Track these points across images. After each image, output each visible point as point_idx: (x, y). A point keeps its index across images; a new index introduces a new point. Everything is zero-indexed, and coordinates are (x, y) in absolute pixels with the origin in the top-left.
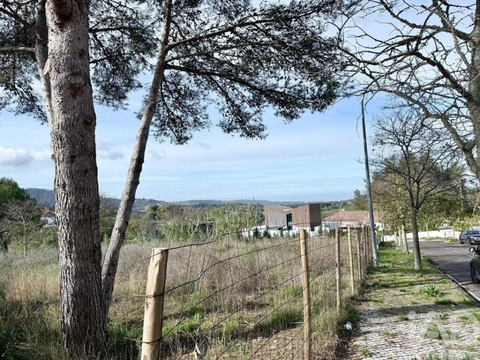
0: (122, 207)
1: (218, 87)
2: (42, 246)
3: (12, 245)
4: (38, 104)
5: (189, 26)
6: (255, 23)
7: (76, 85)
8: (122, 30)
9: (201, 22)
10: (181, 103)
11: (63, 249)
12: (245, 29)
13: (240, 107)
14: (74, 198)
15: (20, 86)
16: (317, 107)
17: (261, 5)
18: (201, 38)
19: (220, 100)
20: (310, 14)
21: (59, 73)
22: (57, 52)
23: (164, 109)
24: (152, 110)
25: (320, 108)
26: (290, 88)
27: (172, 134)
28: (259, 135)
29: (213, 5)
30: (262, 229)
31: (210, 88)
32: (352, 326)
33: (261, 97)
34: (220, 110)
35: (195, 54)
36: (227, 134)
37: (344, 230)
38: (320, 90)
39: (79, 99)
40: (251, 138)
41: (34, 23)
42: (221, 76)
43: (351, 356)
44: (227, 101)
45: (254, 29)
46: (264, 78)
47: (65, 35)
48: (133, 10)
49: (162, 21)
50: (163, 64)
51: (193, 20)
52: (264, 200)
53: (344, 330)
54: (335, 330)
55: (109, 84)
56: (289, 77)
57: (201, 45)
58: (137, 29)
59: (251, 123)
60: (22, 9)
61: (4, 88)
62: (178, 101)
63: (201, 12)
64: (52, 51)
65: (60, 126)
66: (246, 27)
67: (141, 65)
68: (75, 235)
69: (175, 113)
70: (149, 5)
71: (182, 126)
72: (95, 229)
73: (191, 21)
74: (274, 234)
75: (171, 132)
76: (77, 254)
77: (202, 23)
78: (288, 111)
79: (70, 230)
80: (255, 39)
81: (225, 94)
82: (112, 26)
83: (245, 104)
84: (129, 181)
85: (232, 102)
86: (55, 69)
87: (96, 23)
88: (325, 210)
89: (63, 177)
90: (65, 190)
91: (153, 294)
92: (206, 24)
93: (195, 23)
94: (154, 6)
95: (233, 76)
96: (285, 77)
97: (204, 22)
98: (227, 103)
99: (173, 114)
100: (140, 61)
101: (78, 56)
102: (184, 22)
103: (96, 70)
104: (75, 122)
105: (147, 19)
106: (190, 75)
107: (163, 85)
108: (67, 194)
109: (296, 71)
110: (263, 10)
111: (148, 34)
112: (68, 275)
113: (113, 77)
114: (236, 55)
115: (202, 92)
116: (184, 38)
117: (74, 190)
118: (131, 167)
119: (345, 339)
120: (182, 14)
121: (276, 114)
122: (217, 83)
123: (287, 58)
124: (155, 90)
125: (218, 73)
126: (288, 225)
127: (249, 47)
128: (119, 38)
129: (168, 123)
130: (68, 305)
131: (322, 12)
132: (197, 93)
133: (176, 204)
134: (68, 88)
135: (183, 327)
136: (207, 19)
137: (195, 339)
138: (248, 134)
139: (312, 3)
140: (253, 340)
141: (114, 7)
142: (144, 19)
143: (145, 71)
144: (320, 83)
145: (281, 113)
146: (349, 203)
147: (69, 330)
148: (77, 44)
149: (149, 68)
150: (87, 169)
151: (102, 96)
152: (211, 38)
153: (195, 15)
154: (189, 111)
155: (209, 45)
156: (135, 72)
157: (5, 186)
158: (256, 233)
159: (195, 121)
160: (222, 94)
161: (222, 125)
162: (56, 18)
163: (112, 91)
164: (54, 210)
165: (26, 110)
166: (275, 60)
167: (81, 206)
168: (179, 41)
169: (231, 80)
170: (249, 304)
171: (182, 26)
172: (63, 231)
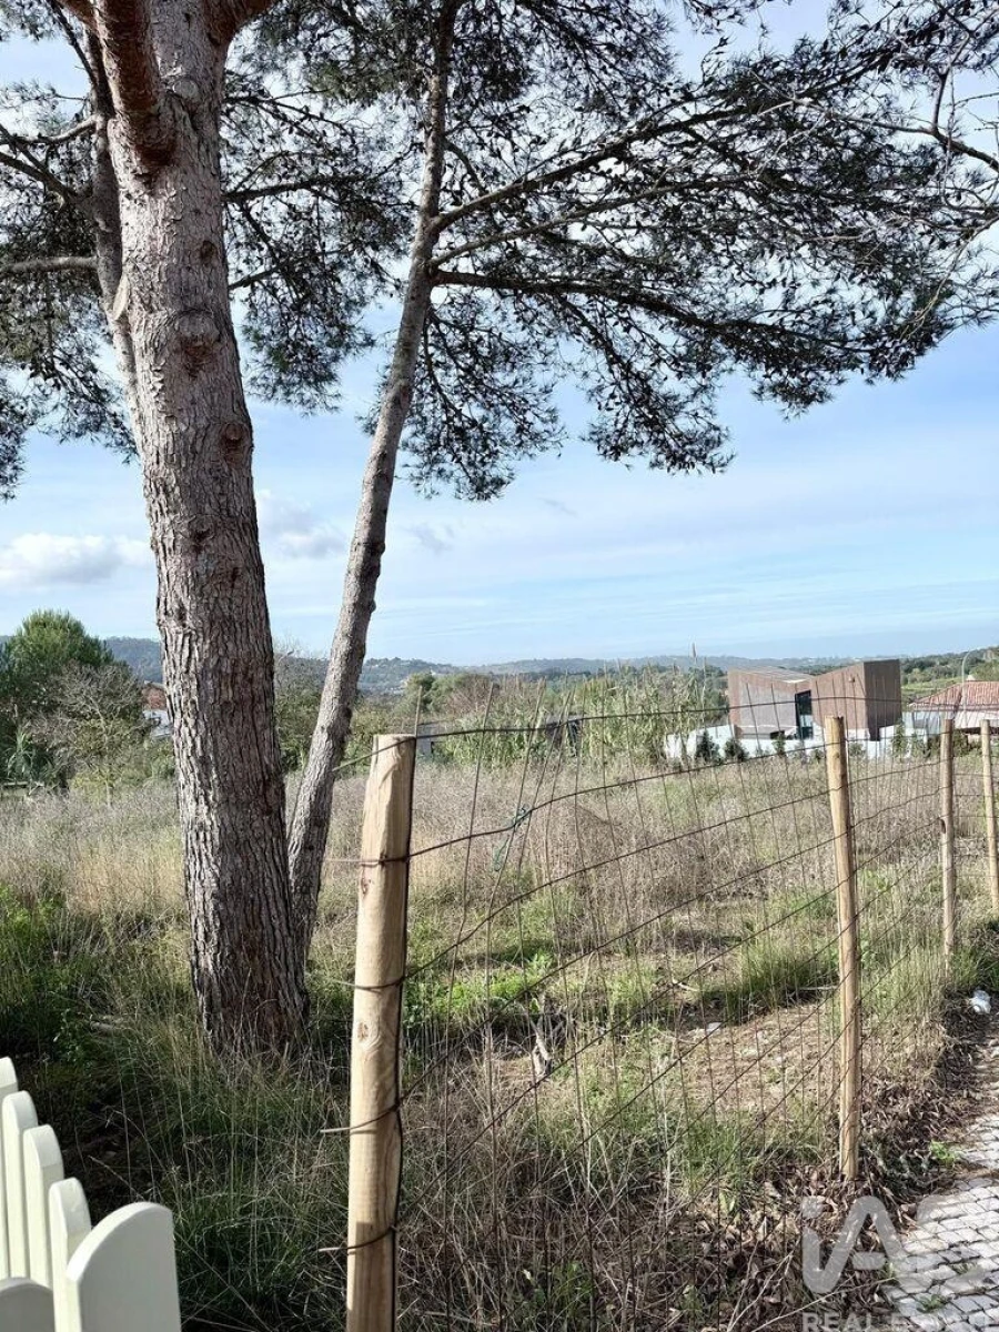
0: (335, 672)
1: (583, 325)
2: (148, 783)
3: (79, 781)
4: (113, 408)
5: (497, 154)
6: (688, 123)
7: (196, 340)
8: (315, 188)
9: (529, 139)
10: (481, 382)
11: (187, 779)
12: (658, 146)
13: (648, 378)
14: (207, 647)
15: (66, 364)
16: (885, 362)
17: (706, 67)
18: (531, 187)
19: (590, 365)
20: (858, 76)
21: (152, 311)
22: (142, 255)
23: (434, 402)
24: (401, 405)
25: (892, 368)
26: (799, 312)
27: (459, 473)
28: (708, 461)
29: (564, 84)
30: (721, 736)
31: (561, 330)
32: (991, 1002)
33: (710, 344)
34: (591, 393)
35: (515, 235)
36: (612, 462)
37: (972, 738)
38: (892, 311)
39: (204, 378)
40: (683, 471)
41: (89, 191)
42: (590, 291)
43: (986, 1086)
44: (610, 363)
45: (687, 143)
46: (717, 287)
47: (161, 205)
48: (341, 127)
49: (422, 150)
50: (426, 270)
51: (509, 137)
52: (729, 654)
53: (966, 1015)
54: (937, 1010)
55: (288, 342)
56: (794, 279)
57: (532, 209)
58: (356, 178)
59: (683, 423)
60: (58, 156)
61: (28, 372)
62: (474, 377)
63: (528, 110)
64: (131, 251)
65: (162, 455)
66: (662, 139)
67: (369, 282)
68: (215, 742)
69: (465, 411)
70: (383, 108)
71: (486, 447)
72: (264, 727)
73: (501, 140)
74: (759, 750)
75: (455, 467)
76: (223, 789)
77: (533, 142)
78: (794, 381)
79: (202, 730)
80: (689, 169)
81: (604, 343)
82: (288, 177)
83: (664, 369)
84: (350, 601)
85: (624, 366)
86: (142, 302)
87: (246, 174)
88: (913, 681)
89: (178, 590)
90: (184, 626)
91: (378, 857)
92: (544, 143)
93: (513, 144)
94: (399, 110)
95: (625, 287)
96: (784, 281)
97: (539, 138)
98: (611, 371)
99: (459, 413)
100: (366, 271)
101: (196, 259)
102: (482, 144)
103: (252, 305)
104: (199, 442)
105: (381, 148)
106: (503, 296)
107: (429, 333)
108: (190, 634)
109: (815, 255)
110: (711, 80)
111: (386, 193)
112: (203, 846)
113: (298, 322)
114: (632, 223)
115: (538, 344)
116: (483, 191)
117: (207, 625)
118: (353, 566)
119: (969, 1038)
120: (475, 121)
121: (759, 394)
122: (579, 314)
123: (788, 220)
124: (406, 348)
125: (582, 283)
126: (798, 723)
127: (673, 200)
128: (309, 212)
129: (448, 440)
130: (207, 923)
131: (896, 66)
132: (525, 349)
133: (480, 672)
134: (176, 351)
135: (503, 989)
136: (547, 128)
137: (536, 1022)
138: (675, 458)
139: (865, 41)
140: (696, 1031)
141: (290, 122)
142: (373, 149)
143: (382, 298)
144: (891, 290)
145: (773, 389)
146: (989, 658)
147: (210, 985)
148: (193, 229)
149: (391, 288)
150: (236, 569)
151: (273, 377)
152: (560, 184)
153: (512, 119)
154: (504, 404)
155: (556, 205)
156: (356, 303)
157: (53, 633)
158: (705, 748)
159: (520, 430)
160: (596, 346)
161: (597, 436)
162: (136, 161)
163: (298, 361)
164: (161, 681)
165: (85, 427)
166: (751, 229)
167: (226, 667)
168: (468, 202)
169: (621, 300)
170: (682, 935)
171: (478, 156)
172: (185, 730)
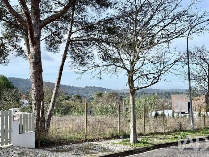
7: (37, 62)
11: (34, 108)
14: (36, 93)
21: (33, 59)
22: (32, 53)
24: (64, 59)
39: (38, 65)
50: (69, 41)
76: (37, 109)
79: (35, 102)
84: (56, 86)
89: (34, 87)
90: (34, 91)
101: (37, 53)
104: (37, 72)
112: (35, 115)
118: (57, 81)
124: (66, 51)
148: (37, 50)
150: (40, 85)
162: (32, 44)
167: (38, 95)
